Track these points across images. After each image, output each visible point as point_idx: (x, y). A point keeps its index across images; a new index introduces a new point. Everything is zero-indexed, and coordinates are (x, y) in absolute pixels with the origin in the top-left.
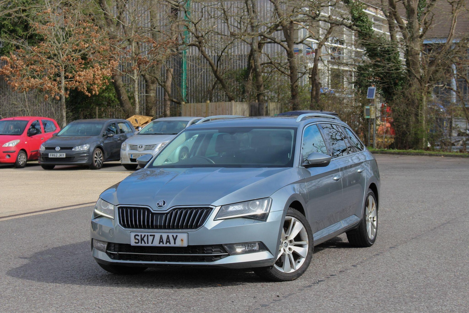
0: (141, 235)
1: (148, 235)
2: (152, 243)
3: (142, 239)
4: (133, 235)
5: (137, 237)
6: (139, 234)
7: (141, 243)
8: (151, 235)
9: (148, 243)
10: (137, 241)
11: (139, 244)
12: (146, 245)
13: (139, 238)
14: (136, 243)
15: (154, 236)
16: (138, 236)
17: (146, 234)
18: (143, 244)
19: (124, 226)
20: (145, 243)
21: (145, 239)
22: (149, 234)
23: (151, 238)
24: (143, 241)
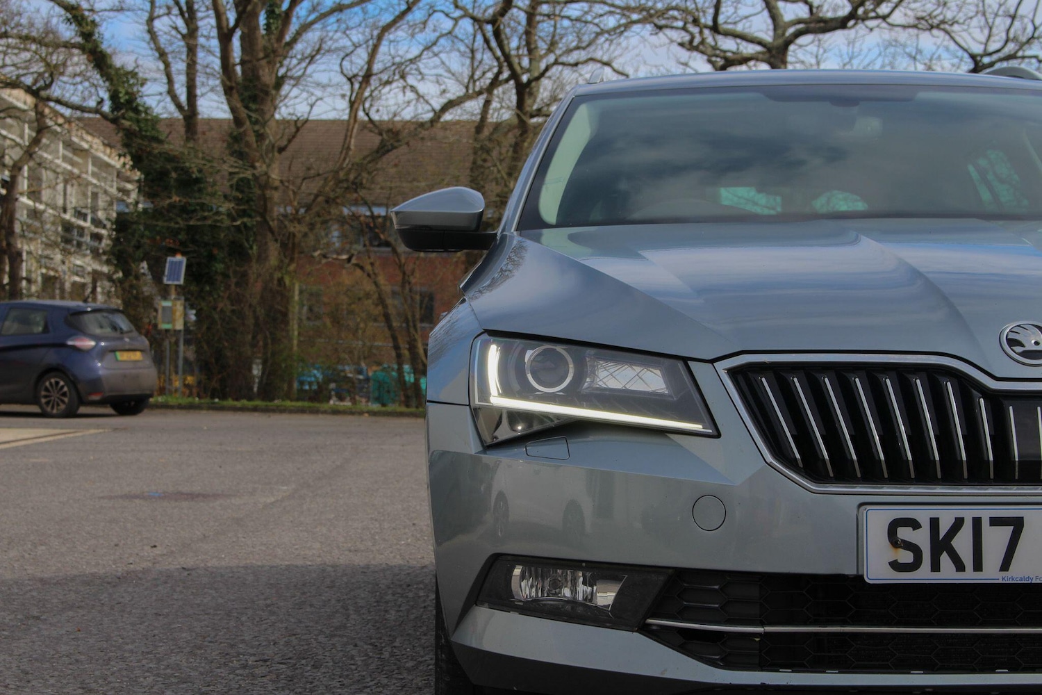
0: (935, 523)
1: (977, 522)
2: (1005, 566)
3: (941, 545)
4: (877, 522)
5: (904, 533)
6: (923, 516)
7: (935, 567)
8: (995, 522)
9: (978, 566)
10: (906, 557)
11: (924, 575)
12: (969, 576)
13: (922, 538)
14: (895, 566)
15: (1017, 525)
16: (915, 524)
17: (968, 514)
18: (948, 573)
19: (812, 469)
20: (960, 567)
21: (963, 543)
22: (986, 514)
23: (996, 540)
24: (945, 559)
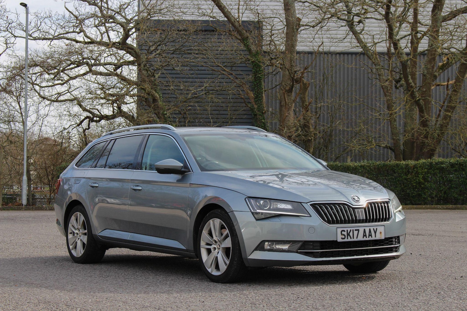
0: (347, 230)
1: (353, 230)
2: (357, 238)
3: (348, 234)
4: (339, 230)
5: (343, 233)
6: (345, 229)
7: (348, 238)
8: (356, 230)
9: (353, 238)
10: (343, 237)
11: (346, 240)
12: (352, 240)
13: (345, 233)
14: (342, 238)
15: (358, 230)
16: (344, 231)
17: (352, 229)
18: (349, 240)
19: (329, 222)
20: (351, 238)
21: (351, 234)
22: (354, 229)
23: (356, 233)
24: (349, 237)
